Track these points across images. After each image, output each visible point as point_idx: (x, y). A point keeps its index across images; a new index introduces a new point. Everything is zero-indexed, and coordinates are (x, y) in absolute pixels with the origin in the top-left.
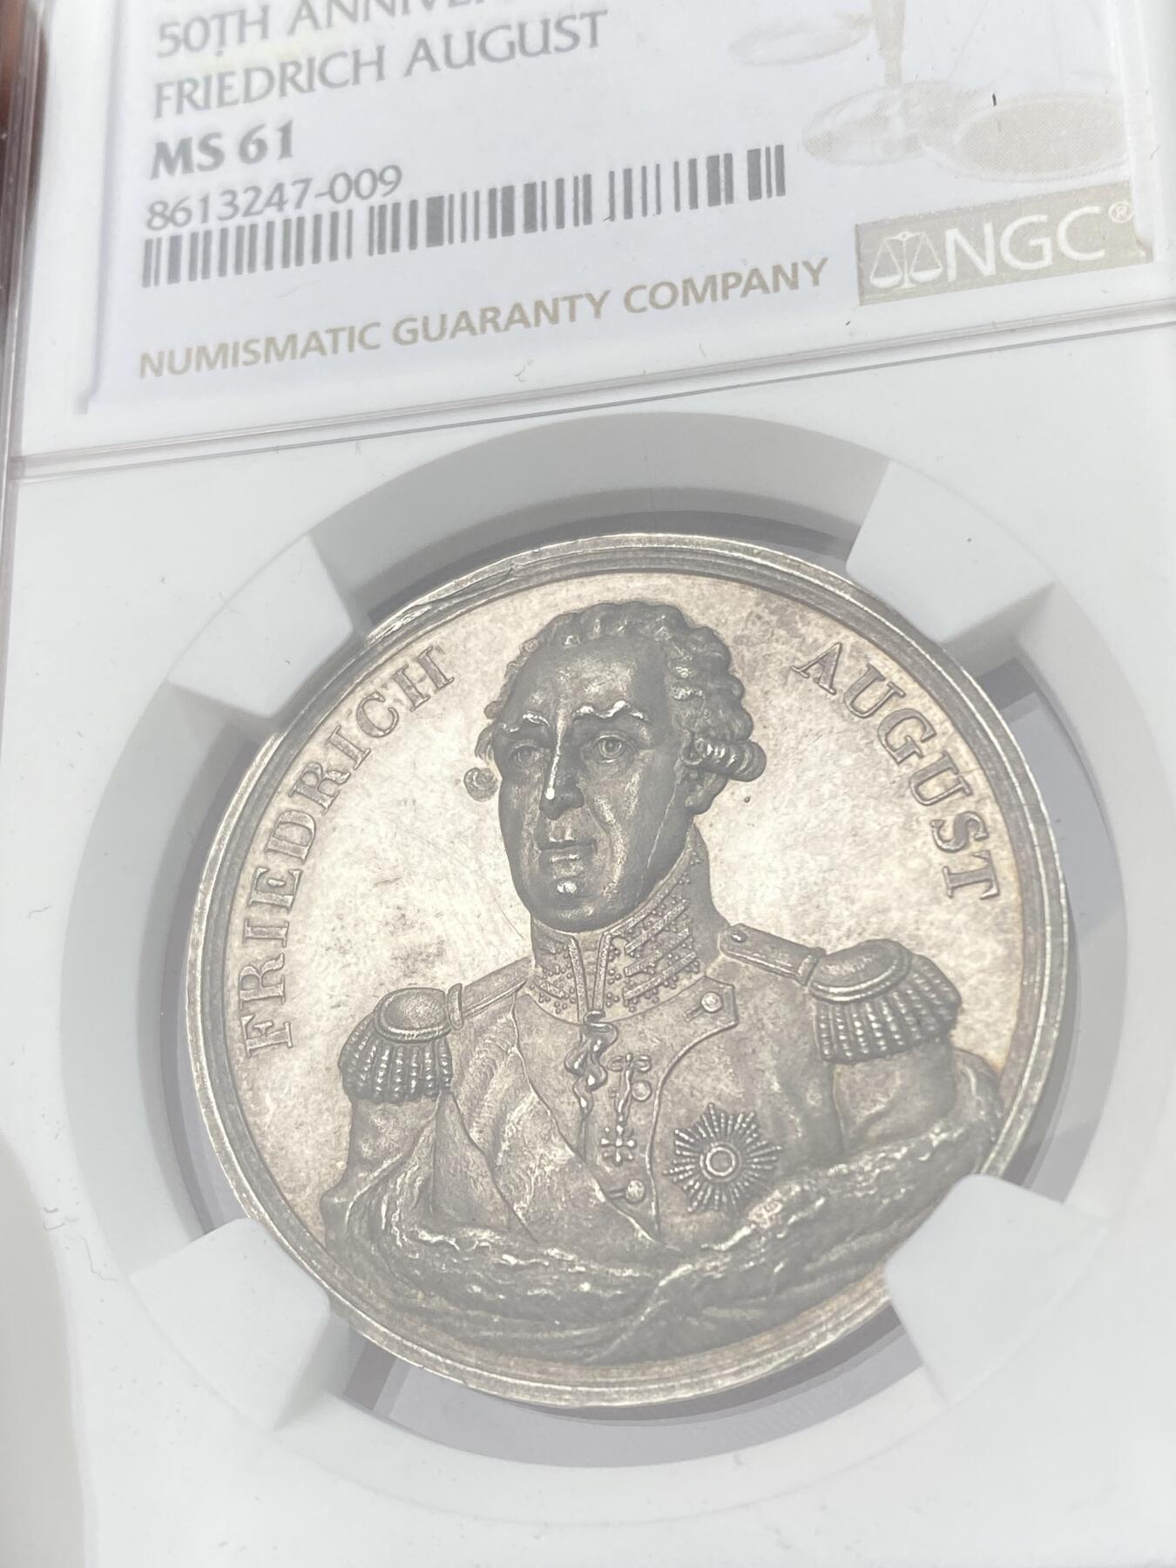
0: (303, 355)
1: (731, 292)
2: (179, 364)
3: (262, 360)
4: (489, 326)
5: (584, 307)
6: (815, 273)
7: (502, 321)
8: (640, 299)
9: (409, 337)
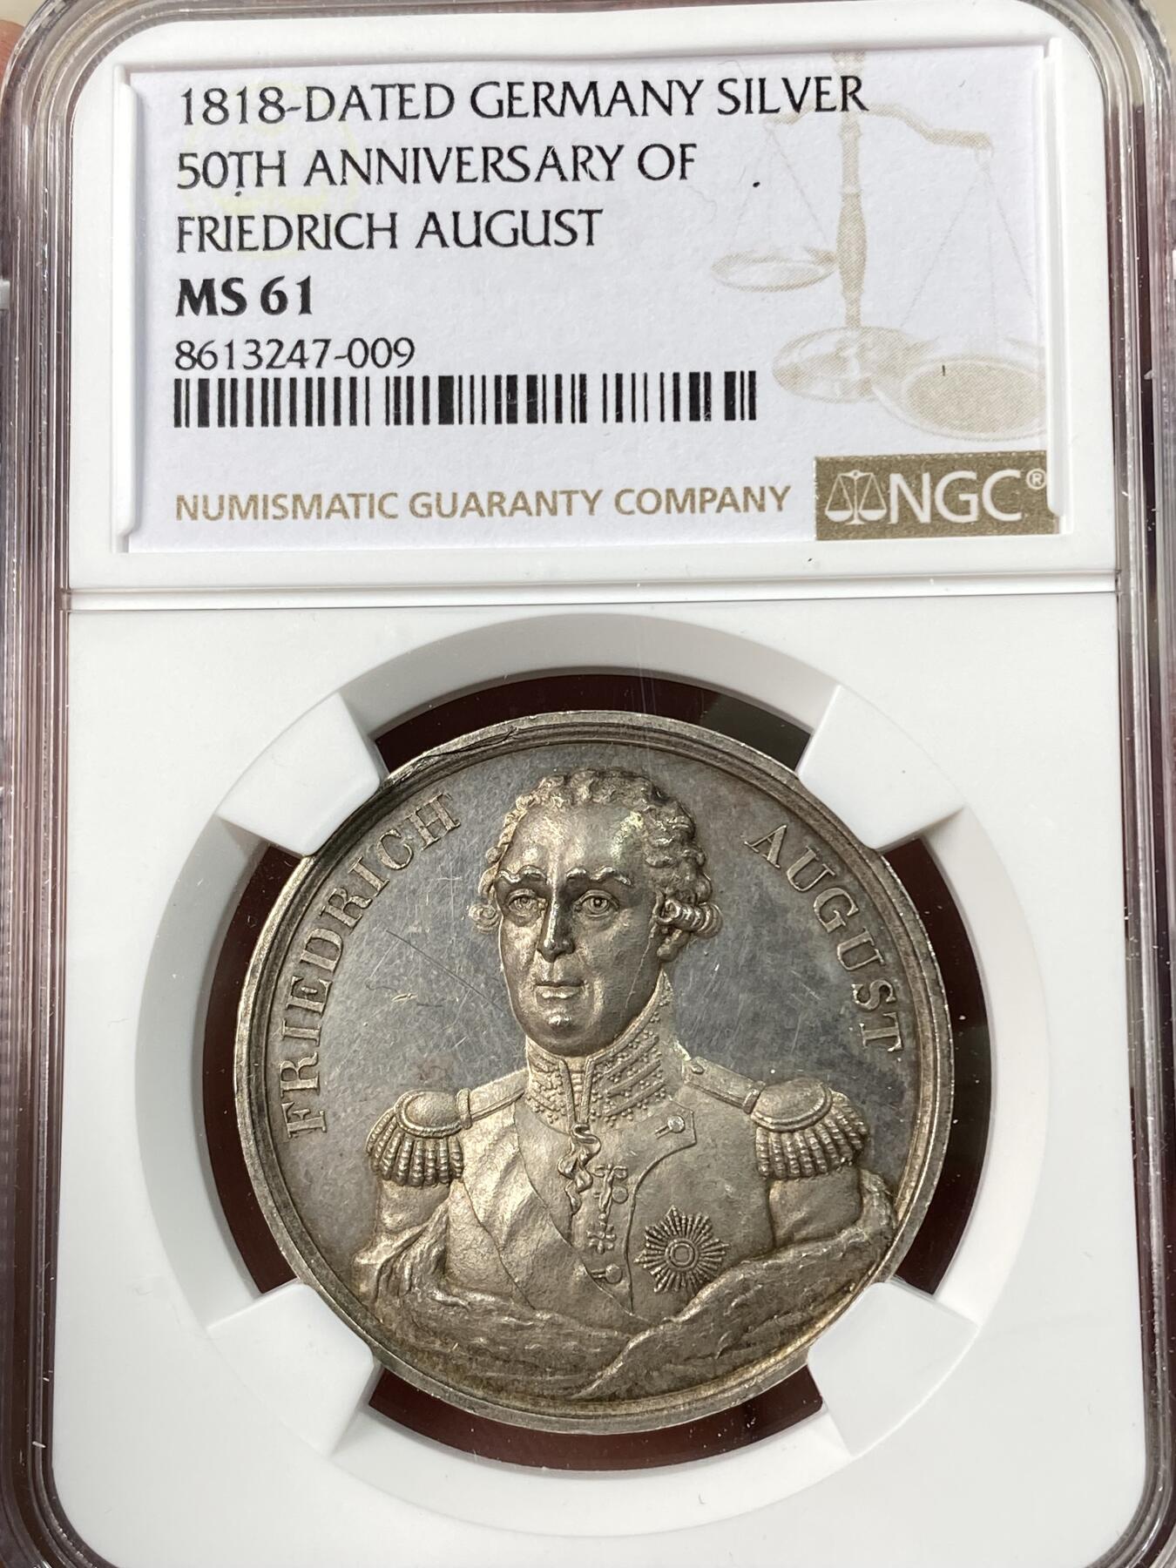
0: (328, 516)
1: (708, 506)
2: (213, 511)
3: (290, 515)
4: (496, 509)
5: (579, 502)
6: (780, 499)
7: (507, 506)
8: (628, 502)
9: (424, 511)
